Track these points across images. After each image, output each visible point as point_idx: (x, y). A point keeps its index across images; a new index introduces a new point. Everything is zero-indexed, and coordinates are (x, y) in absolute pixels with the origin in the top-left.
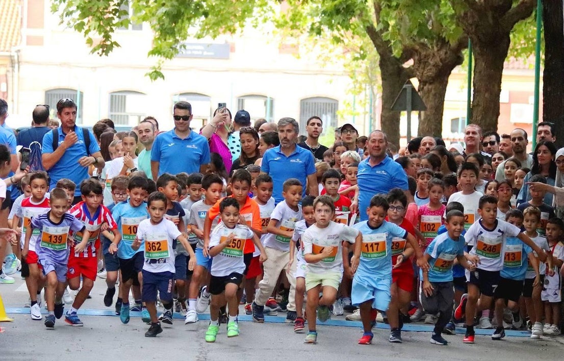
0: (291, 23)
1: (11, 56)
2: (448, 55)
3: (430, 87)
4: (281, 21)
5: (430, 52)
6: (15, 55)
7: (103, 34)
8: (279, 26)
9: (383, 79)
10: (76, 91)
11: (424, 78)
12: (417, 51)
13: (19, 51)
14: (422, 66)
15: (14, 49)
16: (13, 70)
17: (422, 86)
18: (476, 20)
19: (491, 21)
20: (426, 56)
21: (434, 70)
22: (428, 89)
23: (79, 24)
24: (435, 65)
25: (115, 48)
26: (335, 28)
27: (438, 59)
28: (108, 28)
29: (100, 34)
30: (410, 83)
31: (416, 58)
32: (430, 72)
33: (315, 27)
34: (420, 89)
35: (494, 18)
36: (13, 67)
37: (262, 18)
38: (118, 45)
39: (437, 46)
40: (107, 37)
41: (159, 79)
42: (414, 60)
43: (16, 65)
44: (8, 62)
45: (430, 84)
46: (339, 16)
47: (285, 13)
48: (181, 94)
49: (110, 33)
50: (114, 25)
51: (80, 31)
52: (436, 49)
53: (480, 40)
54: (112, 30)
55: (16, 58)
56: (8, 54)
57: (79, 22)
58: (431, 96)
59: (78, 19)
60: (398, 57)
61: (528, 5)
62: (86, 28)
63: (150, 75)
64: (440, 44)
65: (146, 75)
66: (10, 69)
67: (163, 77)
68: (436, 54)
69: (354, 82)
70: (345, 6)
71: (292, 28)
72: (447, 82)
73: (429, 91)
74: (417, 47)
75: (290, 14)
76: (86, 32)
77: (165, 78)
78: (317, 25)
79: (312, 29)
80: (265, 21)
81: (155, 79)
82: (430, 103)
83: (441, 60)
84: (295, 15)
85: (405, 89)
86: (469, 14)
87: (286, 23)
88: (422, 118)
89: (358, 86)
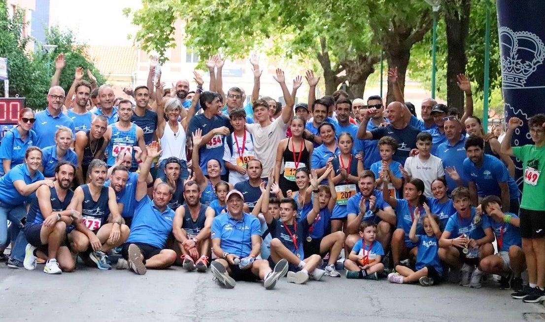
0: (275, 52)
1: (132, 77)
2: (366, 67)
3: (356, 86)
4: (270, 52)
5: (355, 65)
6: (134, 76)
7: (159, 52)
8: (268, 54)
11: (352, 81)
12: (347, 65)
13: (135, 74)
14: (351, 74)
15: (133, 73)
16: (133, 84)
18: (389, 42)
19: (398, 43)
20: (353, 68)
21: (358, 76)
22: (354, 87)
23: (144, 47)
24: (359, 73)
25: (166, 61)
26: (299, 54)
27: (360, 70)
28: (163, 49)
29: (158, 52)
31: (347, 69)
32: (355, 77)
33: (288, 54)
35: (400, 41)
36: (133, 82)
37: (259, 50)
38: (168, 59)
39: (359, 62)
40: (162, 54)
42: (346, 70)
43: (134, 81)
44: (130, 80)
45: (356, 84)
46: (303, 44)
47: (272, 47)
49: (164, 52)
50: (166, 47)
51: (145, 50)
52: (358, 64)
53: (391, 54)
54: (165, 50)
55: (134, 77)
56: (131, 75)
57: (144, 45)
58: (356, 90)
59: (144, 44)
60: (335, 70)
61: (421, 33)
62: (149, 48)
64: (361, 61)
66: (131, 83)
68: (359, 67)
70: (306, 38)
71: (276, 54)
74: (348, 63)
75: (274, 48)
76: (149, 51)
78: (289, 52)
79: (287, 55)
80: (261, 52)
83: (362, 70)
84: (277, 48)
86: (385, 39)
87: (272, 53)
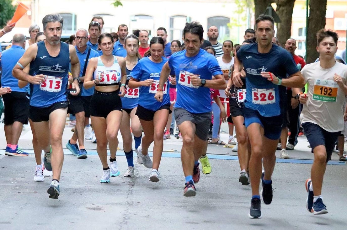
9: (256, 4)
10: (72, 14)
11: (280, 3)
17: (278, 8)
22: (282, 9)
30: (270, 6)
34: (277, 9)
41: (119, 6)
45: (283, 6)
48: (136, 16)
58: (284, 14)
63: (114, 4)
65: (111, 4)
67: (122, 5)
69: (238, 6)
72: (293, 5)
73: (283, 11)
77: (123, 5)
81: (117, 6)
82: (283, 18)
85: (268, 10)
88: (279, 27)
89: (240, 8)
